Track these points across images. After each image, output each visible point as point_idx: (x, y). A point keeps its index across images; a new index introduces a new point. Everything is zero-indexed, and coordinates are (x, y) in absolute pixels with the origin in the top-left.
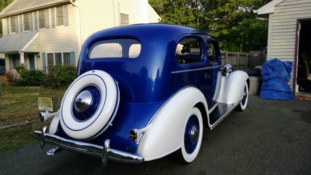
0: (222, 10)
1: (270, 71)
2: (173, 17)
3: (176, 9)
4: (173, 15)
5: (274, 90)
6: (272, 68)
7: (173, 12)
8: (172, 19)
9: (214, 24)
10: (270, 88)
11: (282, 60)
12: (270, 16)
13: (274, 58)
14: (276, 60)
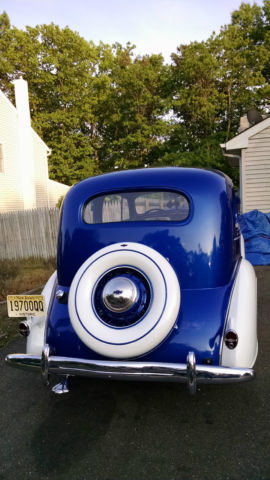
0: (133, 140)
1: (250, 226)
2: (60, 149)
3: (63, 137)
4: (59, 146)
5: (259, 253)
6: (253, 223)
7: (59, 142)
8: (59, 152)
9: (122, 159)
10: (256, 250)
11: (264, 212)
12: (243, 152)
13: (253, 208)
14: (255, 213)
